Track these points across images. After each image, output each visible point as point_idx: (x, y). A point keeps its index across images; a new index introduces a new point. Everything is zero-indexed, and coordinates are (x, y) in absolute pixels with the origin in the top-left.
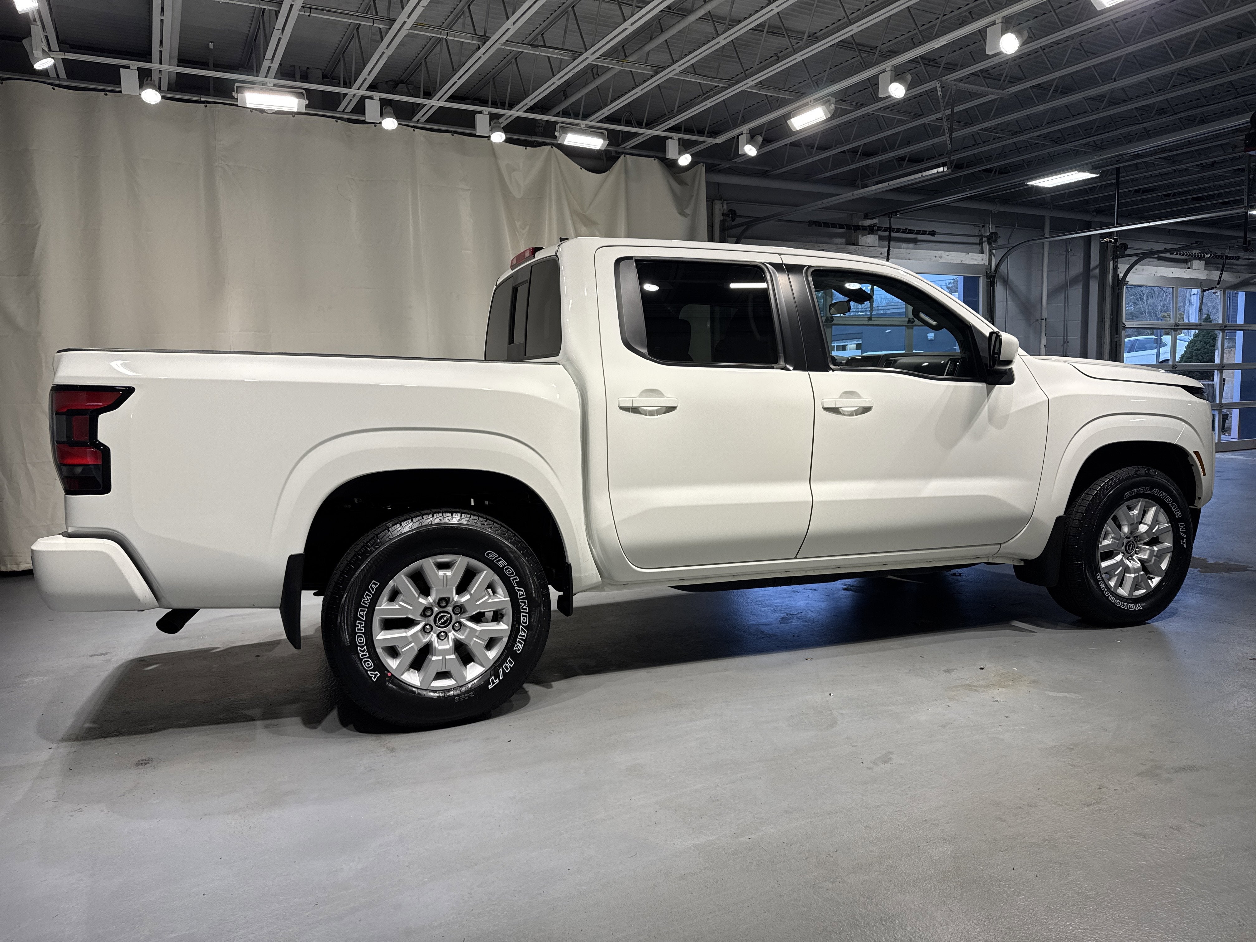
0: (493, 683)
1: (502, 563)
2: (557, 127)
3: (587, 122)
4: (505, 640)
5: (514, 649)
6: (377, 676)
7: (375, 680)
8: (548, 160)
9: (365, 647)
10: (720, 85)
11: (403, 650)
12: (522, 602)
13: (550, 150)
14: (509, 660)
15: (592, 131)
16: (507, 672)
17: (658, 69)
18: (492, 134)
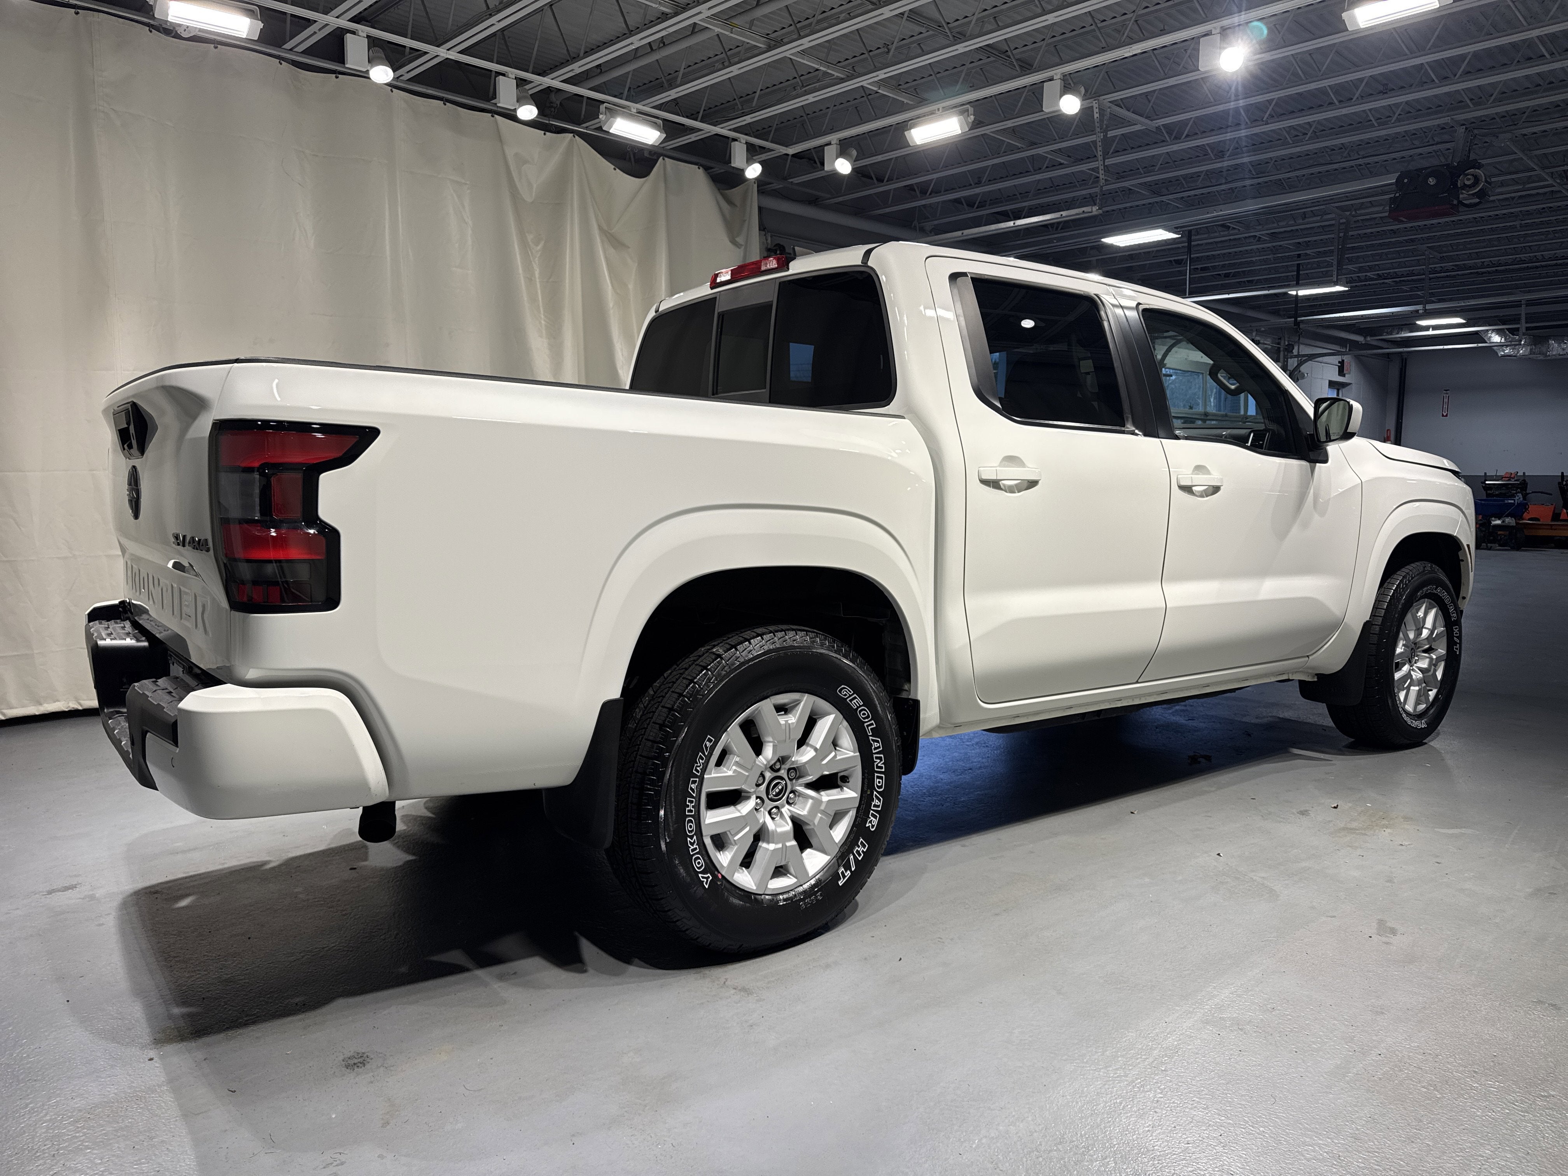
0: (844, 877)
1: (856, 702)
2: (602, 107)
3: (639, 106)
4: (852, 814)
5: (867, 825)
6: (709, 880)
7: (707, 887)
8: (569, 152)
9: (695, 837)
10: (836, 74)
11: (736, 838)
12: (877, 758)
13: (571, 140)
14: (862, 842)
15: (643, 117)
16: (860, 859)
17: (774, 44)
18: (520, 106)
